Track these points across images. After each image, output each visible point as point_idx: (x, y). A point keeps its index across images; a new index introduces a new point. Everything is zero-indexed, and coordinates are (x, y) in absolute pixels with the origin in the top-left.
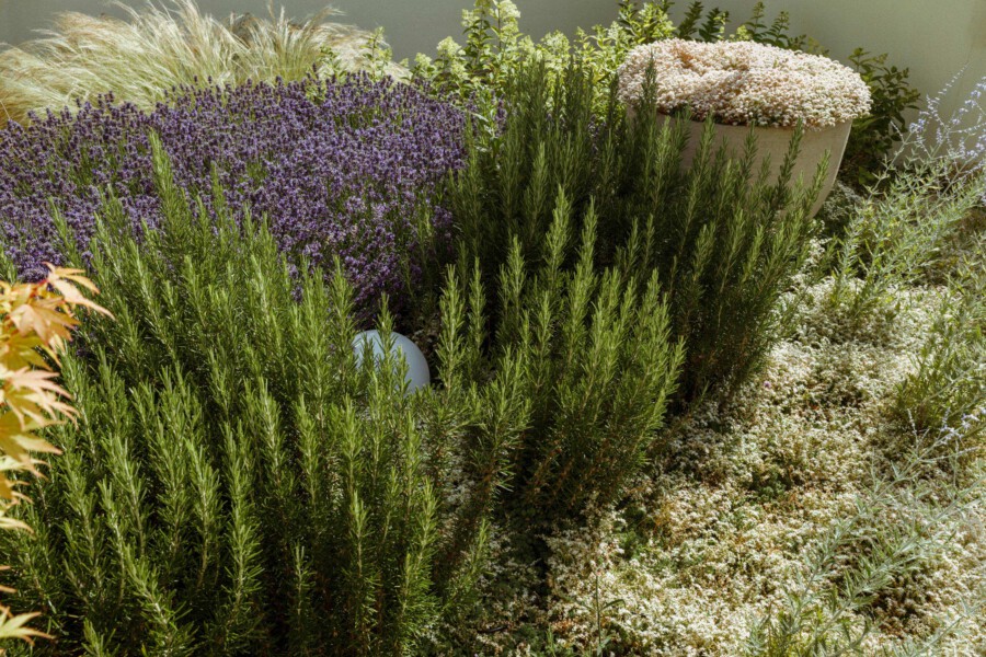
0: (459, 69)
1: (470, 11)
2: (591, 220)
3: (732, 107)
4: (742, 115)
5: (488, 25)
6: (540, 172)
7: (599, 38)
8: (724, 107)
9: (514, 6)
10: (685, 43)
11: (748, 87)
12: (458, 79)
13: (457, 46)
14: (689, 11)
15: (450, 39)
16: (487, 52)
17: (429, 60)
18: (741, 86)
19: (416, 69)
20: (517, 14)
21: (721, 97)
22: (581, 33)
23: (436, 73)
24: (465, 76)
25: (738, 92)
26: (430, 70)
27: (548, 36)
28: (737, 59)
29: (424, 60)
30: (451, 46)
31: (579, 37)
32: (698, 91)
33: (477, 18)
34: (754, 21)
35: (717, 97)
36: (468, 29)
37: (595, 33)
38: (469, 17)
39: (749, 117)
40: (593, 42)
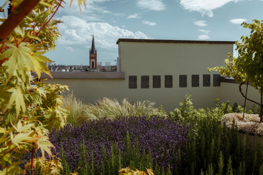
0: (180, 116)
1: (181, 102)
2: (230, 161)
3: (256, 132)
4: (259, 134)
5: (185, 106)
6: (213, 146)
7: (213, 110)
8: (254, 131)
9: (191, 102)
10: (238, 114)
11: (259, 127)
12: (179, 117)
13: (179, 110)
14: (234, 105)
15: (177, 108)
16: (185, 112)
17: (173, 113)
18: (257, 126)
19: (169, 115)
20: (192, 103)
21: (252, 129)
22: (208, 109)
23: (174, 116)
24: (181, 117)
25: (257, 128)
26: (173, 115)
27: (199, 109)
28: (253, 119)
29: (172, 113)
30: (178, 110)
31: (208, 110)
32: (245, 127)
33: (183, 104)
34: (253, 109)
35: (251, 129)
36: (181, 107)
37: (212, 109)
38: (181, 104)
39: (262, 135)
40: (212, 111)
